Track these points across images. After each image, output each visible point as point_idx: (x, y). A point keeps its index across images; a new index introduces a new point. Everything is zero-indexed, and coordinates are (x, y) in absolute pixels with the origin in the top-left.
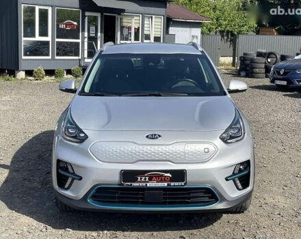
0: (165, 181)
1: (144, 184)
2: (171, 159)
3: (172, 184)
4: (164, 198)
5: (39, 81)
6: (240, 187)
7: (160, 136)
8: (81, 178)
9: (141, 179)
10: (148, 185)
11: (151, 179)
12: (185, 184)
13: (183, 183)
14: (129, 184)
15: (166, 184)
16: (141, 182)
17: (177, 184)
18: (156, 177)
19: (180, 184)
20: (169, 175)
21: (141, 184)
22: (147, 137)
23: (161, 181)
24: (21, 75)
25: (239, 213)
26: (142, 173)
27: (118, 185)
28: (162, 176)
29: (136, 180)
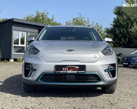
0: (76, 70)
1: (66, 72)
2: (79, 60)
3: (79, 72)
4: (75, 79)
5: (20, 63)
6: (111, 76)
7: (73, 50)
8: (36, 70)
9: (64, 69)
10: (68, 72)
11: (69, 69)
12: (85, 72)
13: (84, 72)
14: (59, 71)
15: (76, 72)
16: (64, 71)
17: (81, 72)
18: (71, 68)
19: (83, 72)
20: (77, 67)
21: (64, 72)
22: (67, 50)
23: (74, 70)
24: (12, 60)
25: (111, 93)
26: (65, 66)
27: (54, 72)
28: (74, 68)
29: (62, 70)
